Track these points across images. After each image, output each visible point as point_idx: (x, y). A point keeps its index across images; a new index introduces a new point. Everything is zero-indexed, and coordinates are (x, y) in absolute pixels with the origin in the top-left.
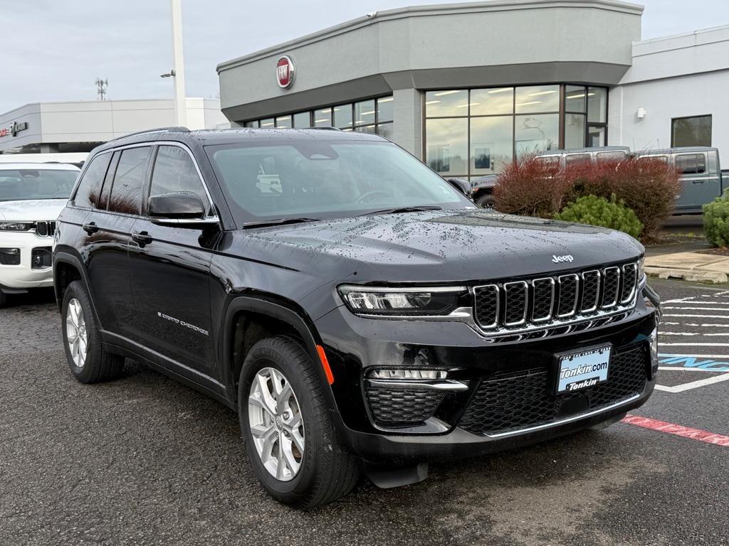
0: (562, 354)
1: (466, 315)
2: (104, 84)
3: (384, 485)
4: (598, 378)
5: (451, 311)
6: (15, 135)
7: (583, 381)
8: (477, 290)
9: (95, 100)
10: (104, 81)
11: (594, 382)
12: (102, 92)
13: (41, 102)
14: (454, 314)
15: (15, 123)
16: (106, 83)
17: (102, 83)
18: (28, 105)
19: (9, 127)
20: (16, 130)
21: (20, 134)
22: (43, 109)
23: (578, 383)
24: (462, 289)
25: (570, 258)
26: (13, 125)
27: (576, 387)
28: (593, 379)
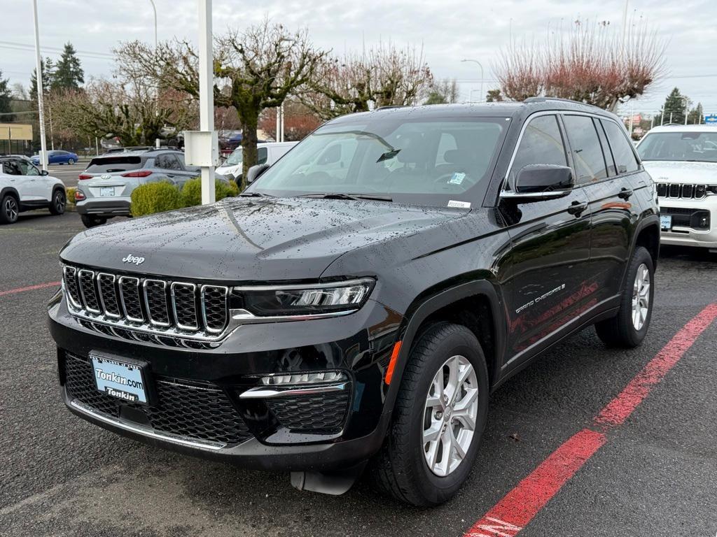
4: (137, 396)
27: (114, 394)
28: (130, 394)
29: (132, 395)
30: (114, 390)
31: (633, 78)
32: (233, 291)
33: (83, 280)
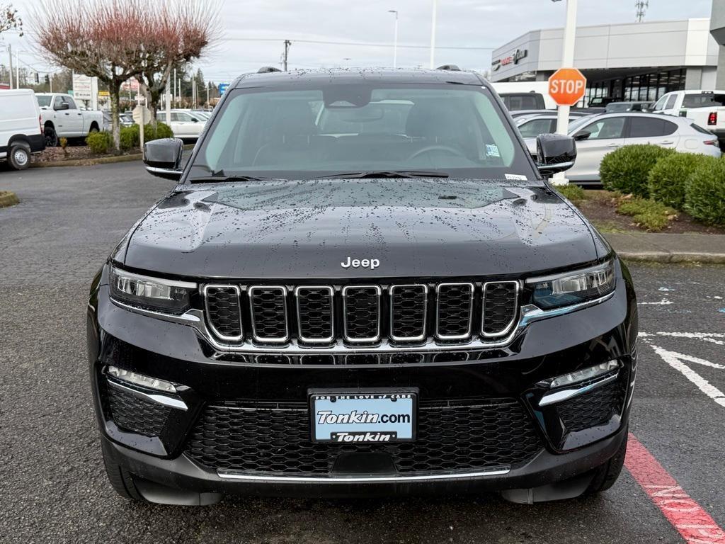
0: (316, 391)
1: (196, 319)
2: (645, 6)
3: (152, 499)
4: (395, 433)
5: (184, 311)
6: (516, 62)
7: (365, 434)
8: (210, 290)
9: (633, 22)
10: (645, 3)
11: (387, 438)
12: (641, 14)
13: (542, 28)
14: (185, 316)
15: (518, 51)
16: (647, 5)
17: (642, 4)
18: (530, 32)
19: (512, 54)
20: (518, 58)
21: (521, 62)
22: (542, 35)
23: (354, 434)
24: (193, 285)
25: (374, 263)
26: (515, 53)
27: (349, 439)
28: (382, 433)
29: (386, 433)
30: (350, 434)
31: (187, 37)
32: (526, 285)
33: (255, 301)
